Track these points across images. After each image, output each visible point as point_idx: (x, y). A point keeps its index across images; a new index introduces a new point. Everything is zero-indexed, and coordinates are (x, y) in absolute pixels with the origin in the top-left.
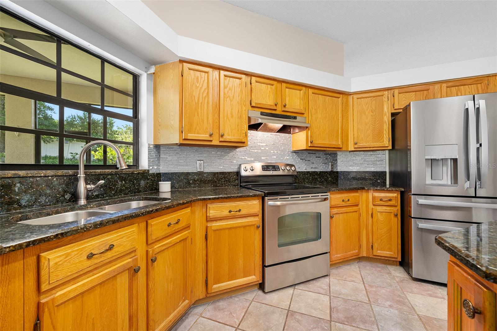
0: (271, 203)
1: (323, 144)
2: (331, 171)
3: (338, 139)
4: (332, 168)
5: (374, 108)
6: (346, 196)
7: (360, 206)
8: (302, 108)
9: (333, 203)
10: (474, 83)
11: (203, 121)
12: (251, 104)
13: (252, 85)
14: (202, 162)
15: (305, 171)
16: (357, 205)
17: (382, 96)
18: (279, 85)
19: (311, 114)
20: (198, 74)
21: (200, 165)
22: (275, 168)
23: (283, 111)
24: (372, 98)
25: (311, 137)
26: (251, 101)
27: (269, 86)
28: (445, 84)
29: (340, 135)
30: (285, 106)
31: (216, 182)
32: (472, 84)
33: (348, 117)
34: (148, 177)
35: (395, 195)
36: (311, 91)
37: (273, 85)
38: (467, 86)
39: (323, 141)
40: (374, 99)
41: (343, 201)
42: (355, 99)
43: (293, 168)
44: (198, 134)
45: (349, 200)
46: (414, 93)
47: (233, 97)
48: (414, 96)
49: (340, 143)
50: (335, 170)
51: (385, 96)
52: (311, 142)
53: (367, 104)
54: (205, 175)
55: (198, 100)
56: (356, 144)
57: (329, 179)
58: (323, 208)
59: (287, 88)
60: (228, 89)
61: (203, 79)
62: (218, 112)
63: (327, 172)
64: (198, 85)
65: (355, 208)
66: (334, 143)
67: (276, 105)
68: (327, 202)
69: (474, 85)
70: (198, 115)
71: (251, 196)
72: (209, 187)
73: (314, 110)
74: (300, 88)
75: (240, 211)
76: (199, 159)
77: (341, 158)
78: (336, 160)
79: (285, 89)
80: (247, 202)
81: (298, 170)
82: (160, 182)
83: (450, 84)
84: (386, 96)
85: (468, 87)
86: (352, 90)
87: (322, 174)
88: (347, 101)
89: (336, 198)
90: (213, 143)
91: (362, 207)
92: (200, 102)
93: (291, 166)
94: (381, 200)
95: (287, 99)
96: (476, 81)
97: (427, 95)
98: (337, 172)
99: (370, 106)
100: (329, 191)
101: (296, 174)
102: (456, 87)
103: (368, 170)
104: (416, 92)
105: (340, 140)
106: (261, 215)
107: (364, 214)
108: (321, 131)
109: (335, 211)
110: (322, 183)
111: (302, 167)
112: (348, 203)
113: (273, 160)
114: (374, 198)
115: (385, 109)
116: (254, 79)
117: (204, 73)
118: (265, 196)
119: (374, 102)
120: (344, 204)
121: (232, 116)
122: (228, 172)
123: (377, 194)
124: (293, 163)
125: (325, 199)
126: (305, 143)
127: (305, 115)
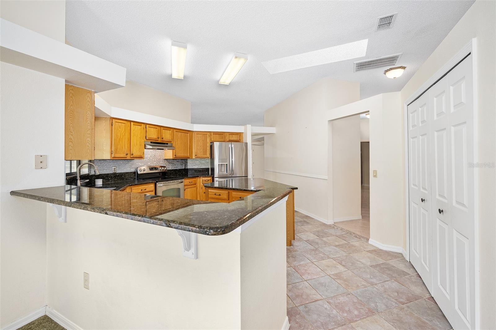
0: (159, 185)
1: (181, 156)
2: (185, 169)
3: (188, 153)
4: (185, 167)
5: (203, 139)
6: (191, 180)
7: (197, 184)
8: (171, 139)
9: (185, 184)
11: (122, 148)
12: (146, 138)
13: (147, 129)
14: (115, 167)
15: (171, 169)
16: (196, 184)
17: (207, 134)
18: (159, 128)
19: (175, 142)
20: (120, 124)
21: (114, 169)
22: (156, 169)
23: (162, 141)
25: (175, 153)
26: (146, 136)
27: (155, 129)
28: (228, 133)
29: (188, 151)
30: (163, 138)
31: (123, 178)
33: (192, 142)
34: (93, 177)
35: (210, 178)
36: (175, 130)
37: (157, 128)
39: (181, 154)
40: (203, 135)
41: (190, 182)
42: (196, 134)
43: (165, 168)
44: (120, 154)
45: (192, 182)
46: (218, 135)
47: (137, 135)
49: (189, 155)
50: (186, 168)
52: (175, 156)
53: (200, 137)
54: (117, 174)
55: (120, 138)
56: (196, 155)
57: (184, 173)
58: (181, 186)
59: (163, 129)
60: (135, 131)
61: (122, 127)
62: (130, 143)
63: (182, 169)
64: (120, 130)
65: (195, 185)
66: (186, 155)
67: (158, 138)
68: (183, 183)
70: (120, 145)
71: (151, 183)
72: (120, 181)
73: (176, 140)
74: (170, 129)
75: (146, 189)
76: (113, 166)
77: (189, 161)
78: (187, 163)
79: (162, 131)
80: (148, 185)
81: (168, 169)
82: (96, 180)
83: (230, 133)
84: (208, 135)
86: (194, 130)
87: (180, 170)
88: (192, 135)
89: (186, 181)
90: (127, 158)
91: (198, 185)
92: (121, 138)
93: (164, 167)
94: (205, 181)
95: (164, 135)
97: (223, 137)
98: (188, 169)
100: (183, 178)
101: (167, 171)
102: (232, 135)
103: (202, 167)
105: (189, 154)
106: (154, 191)
107: (199, 188)
108: (180, 150)
109: (186, 187)
110: (180, 175)
111: (170, 167)
112: (192, 183)
113: (154, 165)
114: (202, 180)
115: (208, 141)
116: (147, 126)
117: (123, 124)
118: (157, 182)
119: (204, 137)
120: (190, 184)
121: (137, 145)
122: (130, 172)
123: (204, 179)
124: (165, 166)
125: (182, 182)
126: (172, 156)
127: (172, 143)
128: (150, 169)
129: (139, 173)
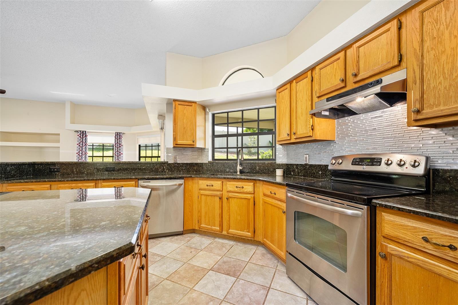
12: (316, 95)
14: (307, 156)
21: (306, 158)
22: (373, 162)
25: (417, 101)
26: (316, 92)
27: (335, 63)
31: (315, 173)
34: (275, 166)
37: (339, 59)
44: (284, 136)
47: (303, 98)
52: (417, 112)
55: (283, 112)
59: (360, 46)
60: (299, 92)
64: (283, 101)
70: (283, 123)
75: (275, 194)
76: (305, 153)
79: (357, 53)
80: (279, 188)
82: (277, 170)
95: (360, 63)
116: (317, 68)
122: (324, 165)
128: (354, 163)
129: (329, 168)
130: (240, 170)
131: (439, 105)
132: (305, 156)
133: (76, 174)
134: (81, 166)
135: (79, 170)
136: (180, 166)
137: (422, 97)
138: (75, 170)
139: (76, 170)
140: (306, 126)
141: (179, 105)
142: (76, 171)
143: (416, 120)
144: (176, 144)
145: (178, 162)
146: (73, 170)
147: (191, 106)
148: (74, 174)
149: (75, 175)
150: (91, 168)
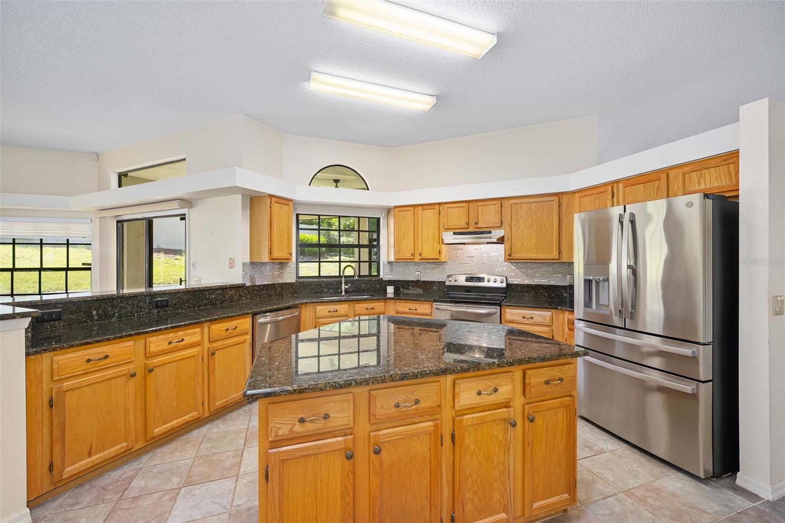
3: (553, 249)
10: (721, 163)
11: (408, 245)
12: (444, 227)
13: (445, 211)
14: (419, 273)
21: (418, 275)
24: (595, 195)
25: (510, 250)
27: (460, 208)
28: (681, 170)
29: (553, 244)
30: (477, 223)
32: (721, 166)
34: (385, 283)
37: (464, 206)
38: (713, 169)
39: (529, 252)
40: (598, 196)
46: (643, 184)
47: (429, 225)
48: (643, 189)
49: (555, 253)
51: (608, 192)
52: (510, 256)
53: (590, 204)
54: (420, 283)
59: (479, 206)
60: (425, 219)
66: (546, 253)
67: (468, 224)
69: (724, 166)
74: (495, 202)
75: (416, 310)
79: (477, 208)
80: (421, 304)
83: (687, 169)
85: (715, 170)
88: (568, 202)
96: (725, 161)
97: (658, 187)
99: (593, 206)
102: (698, 172)
104: (646, 184)
105: (555, 250)
108: (524, 242)
116: (446, 206)
117: (409, 212)
118: (433, 302)
121: (428, 239)
128: (467, 280)
129: (447, 284)
130: (345, 289)
131: (518, 254)
132: (417, 273)
133: (97, 320)
134: (106, 303)
135: (103, 311)
136: (261, 290)
137: (511, 248)
138: (94, 313)
139: (98, 311)
140: (433, 249)
141: (276, 202)
142: (98, 314)
143: (508, 259)
144: (272, 259)
145: (257, 284)
146: (91, 312)
147: (288, 205)
148: (92, 320)
149: (96, 323)
150: (126, 305)
